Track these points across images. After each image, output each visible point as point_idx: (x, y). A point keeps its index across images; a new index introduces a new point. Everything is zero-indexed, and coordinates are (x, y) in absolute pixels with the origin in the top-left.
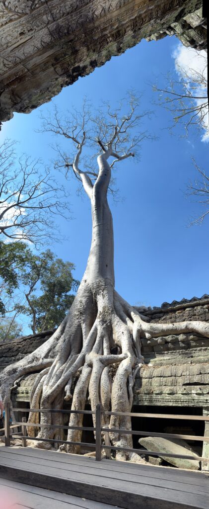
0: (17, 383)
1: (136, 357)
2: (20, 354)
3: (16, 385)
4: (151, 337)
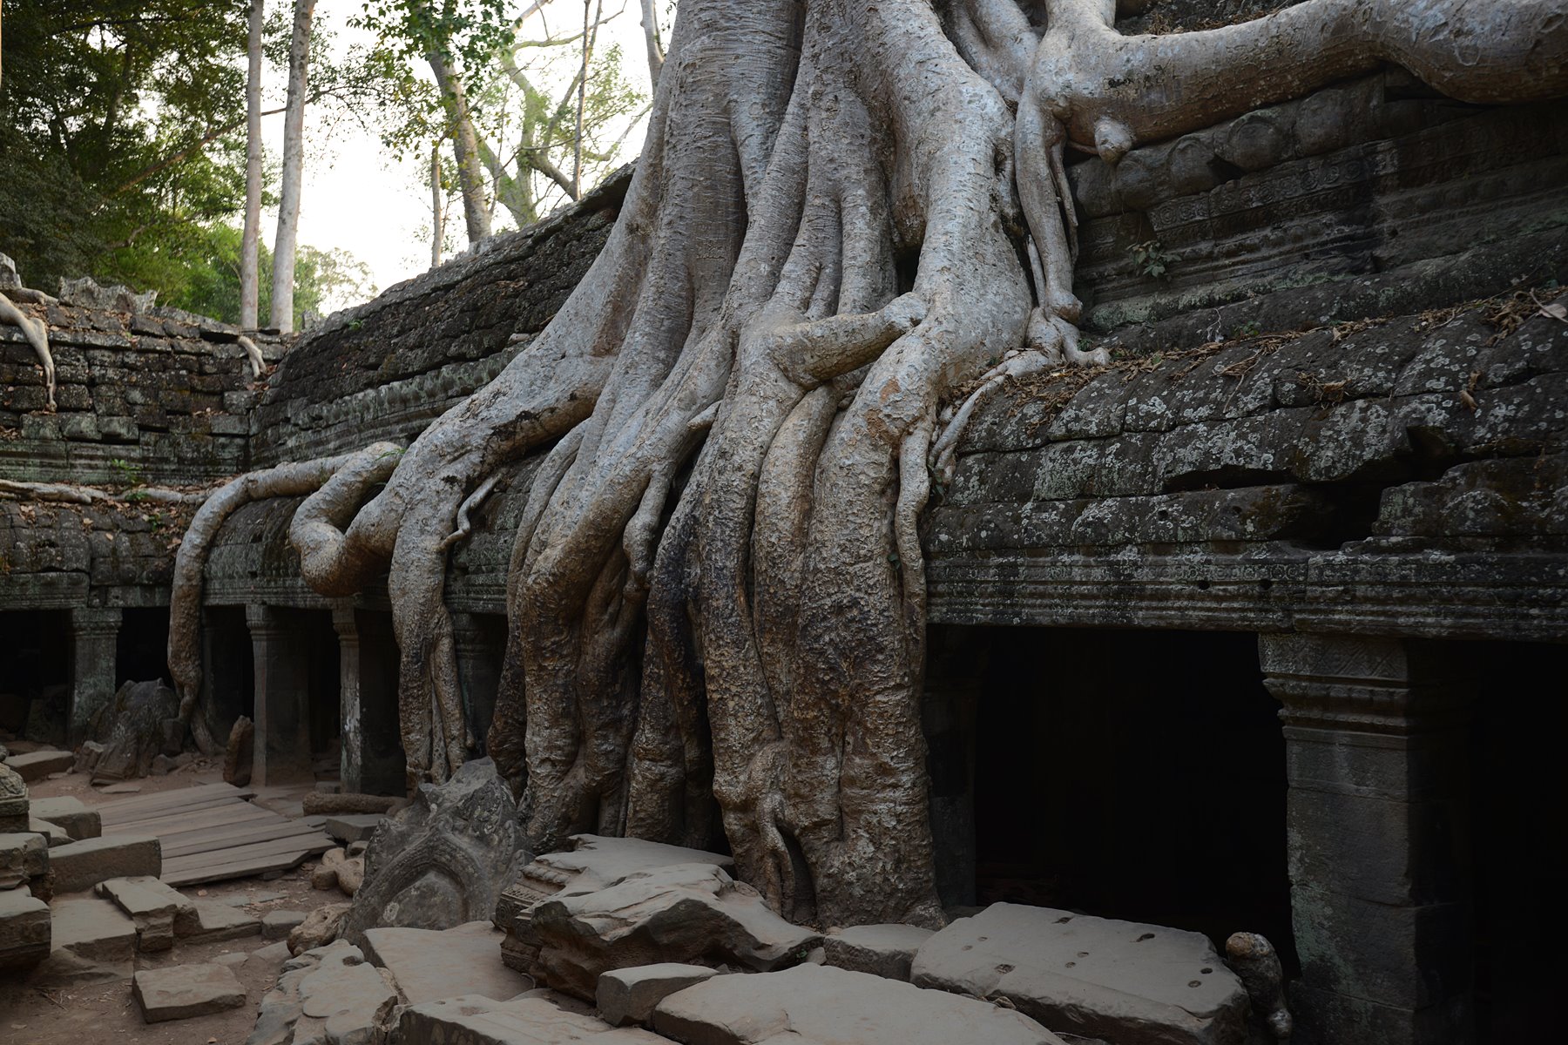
0: (471, 513)
1: (1035, 303)
2: (514, 336)
3: (465, 525)
4: (1135, 146)
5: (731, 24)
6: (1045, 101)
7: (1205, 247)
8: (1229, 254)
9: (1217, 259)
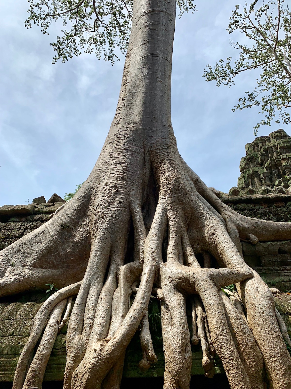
4: (259, 242)
5: (131, 181)
6: (238, 226)
7: (276, 268)
8: (283, 270)
9: (279, 271)
